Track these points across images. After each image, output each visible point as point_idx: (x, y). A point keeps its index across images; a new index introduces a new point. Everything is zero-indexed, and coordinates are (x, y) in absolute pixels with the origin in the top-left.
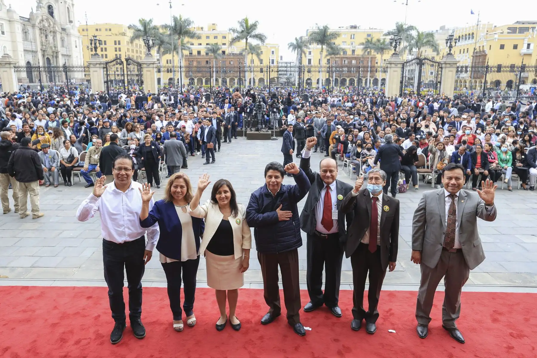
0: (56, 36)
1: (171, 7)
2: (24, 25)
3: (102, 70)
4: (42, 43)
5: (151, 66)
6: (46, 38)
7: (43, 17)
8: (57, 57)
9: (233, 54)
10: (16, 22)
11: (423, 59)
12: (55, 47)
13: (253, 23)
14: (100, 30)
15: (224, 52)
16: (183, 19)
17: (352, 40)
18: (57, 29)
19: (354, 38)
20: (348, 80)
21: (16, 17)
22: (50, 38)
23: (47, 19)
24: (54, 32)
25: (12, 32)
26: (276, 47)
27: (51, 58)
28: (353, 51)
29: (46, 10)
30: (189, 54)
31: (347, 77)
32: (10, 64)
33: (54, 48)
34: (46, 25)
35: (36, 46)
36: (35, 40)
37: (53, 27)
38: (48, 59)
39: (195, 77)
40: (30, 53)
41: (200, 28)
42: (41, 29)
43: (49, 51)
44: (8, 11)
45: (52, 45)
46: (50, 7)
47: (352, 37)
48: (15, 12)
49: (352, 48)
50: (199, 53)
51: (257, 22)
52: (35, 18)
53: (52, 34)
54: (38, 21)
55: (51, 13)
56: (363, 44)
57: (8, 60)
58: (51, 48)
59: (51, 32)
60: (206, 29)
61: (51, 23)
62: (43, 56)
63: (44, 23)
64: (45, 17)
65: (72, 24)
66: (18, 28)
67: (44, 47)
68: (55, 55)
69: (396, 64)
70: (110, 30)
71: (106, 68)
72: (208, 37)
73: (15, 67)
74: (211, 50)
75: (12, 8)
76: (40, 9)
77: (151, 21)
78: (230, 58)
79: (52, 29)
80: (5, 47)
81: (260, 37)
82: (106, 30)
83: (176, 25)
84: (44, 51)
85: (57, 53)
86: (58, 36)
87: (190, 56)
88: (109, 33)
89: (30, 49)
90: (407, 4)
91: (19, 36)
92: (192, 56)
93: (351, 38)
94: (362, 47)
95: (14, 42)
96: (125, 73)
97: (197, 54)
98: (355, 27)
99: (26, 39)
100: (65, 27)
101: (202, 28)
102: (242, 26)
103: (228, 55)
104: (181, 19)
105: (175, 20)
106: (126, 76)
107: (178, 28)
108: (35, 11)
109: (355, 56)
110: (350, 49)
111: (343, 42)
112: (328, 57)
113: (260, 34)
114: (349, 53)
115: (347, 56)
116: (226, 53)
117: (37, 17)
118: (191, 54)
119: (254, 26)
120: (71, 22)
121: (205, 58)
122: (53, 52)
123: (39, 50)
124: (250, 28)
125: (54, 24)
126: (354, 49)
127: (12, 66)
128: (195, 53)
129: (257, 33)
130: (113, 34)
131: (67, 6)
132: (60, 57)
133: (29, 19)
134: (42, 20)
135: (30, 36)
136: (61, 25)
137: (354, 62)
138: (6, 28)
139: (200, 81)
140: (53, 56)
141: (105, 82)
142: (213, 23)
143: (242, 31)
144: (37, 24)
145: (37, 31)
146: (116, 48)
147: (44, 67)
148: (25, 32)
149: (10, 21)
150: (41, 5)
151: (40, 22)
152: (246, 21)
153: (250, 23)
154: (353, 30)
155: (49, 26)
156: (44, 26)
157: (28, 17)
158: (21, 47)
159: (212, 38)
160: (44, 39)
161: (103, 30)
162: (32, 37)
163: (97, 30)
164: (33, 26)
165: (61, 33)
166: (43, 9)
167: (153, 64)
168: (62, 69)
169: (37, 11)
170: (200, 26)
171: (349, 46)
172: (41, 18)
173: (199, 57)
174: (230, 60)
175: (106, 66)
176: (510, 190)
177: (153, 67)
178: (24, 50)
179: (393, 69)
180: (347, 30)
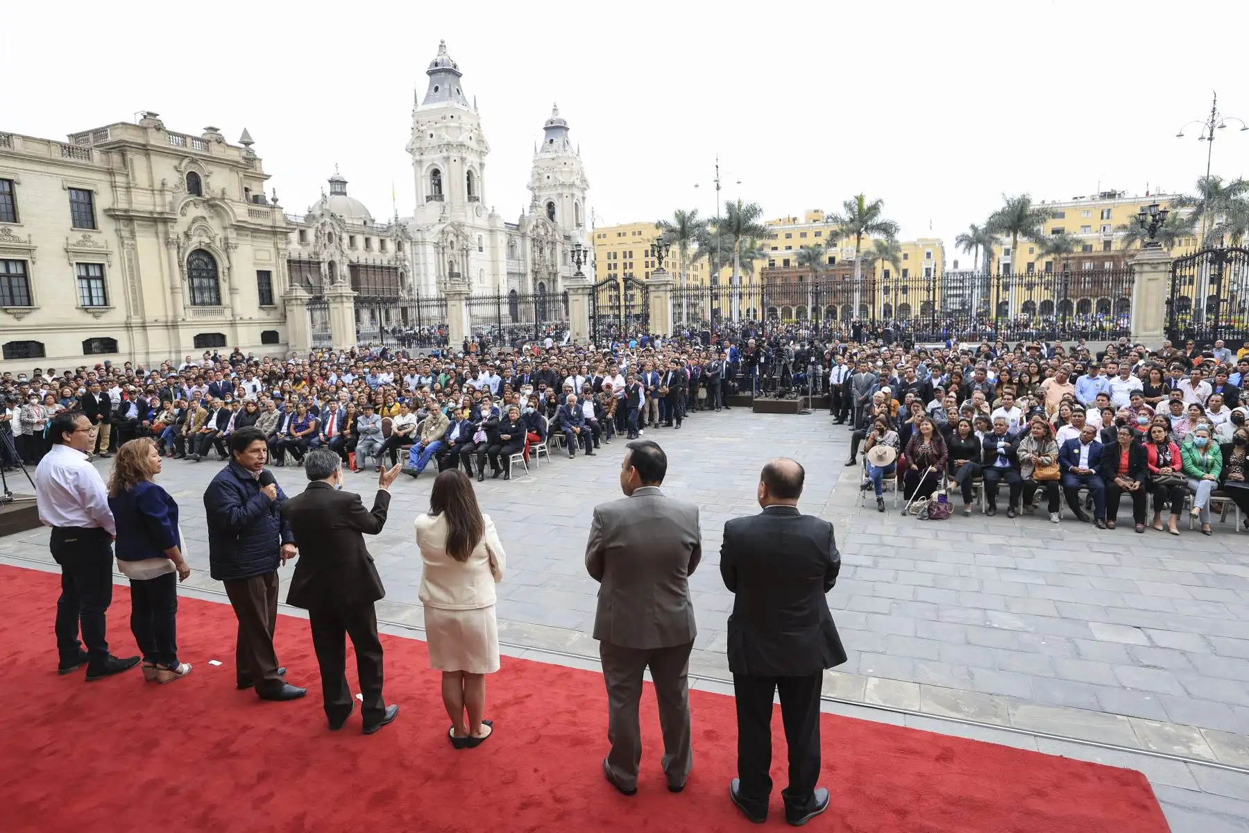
0: (555, 249)
1: (718, 188)
2: (510, 235)
3: (586, 298)
4: (534, 260)
5: (663, 288)
6: (541, 252)
7: (539, 220)
8: (555, 281)
9: (849, 261)
10: (499, 233)
11: (1228, 251)
12: (553, 266)
13: (873, 204)
14: (625, 234)
15: (832, 260)
16: (743, 207)
17: (1105, 222)
18: (557, 237)
19: (1108, 218)
20: (1094, 302)
21: (500, 224)
22: (547, 252)
23: (544, 224)
24: (552, 243)
25: (494, 248)
26: (935, 244)
27: (545, 282)
28: (1107, 244)
29: (544, 211)
30: (768, 266)
31: (1091, 296)
32: (460, 294)
33: (551, 268)
34: (542, 233)
35: (525, 266)
36: (524, 255)
37: (552, 235)
38: (541, 284)
39: (779, 306)
40: (517, 277)
41: (791, 220)
42: (533, 240)
43: (544, 273)
44: (490, 216)
45: (548, 263)
46: (551, 206)
47: (1105, 214)
48: (499, 217)
49: (1103, 238)
50: (786, 262)
51: (880, 201)
52: (527, 223)
53: (550, 245)
54: (531, 227)
55: (551, 214)
56: (1124, 227)
57: (458, 289)
58: (547, 267)
59: (547, 243)
60: (801, 220)
61: (550, 230)
62: (535, 280)
63: (539, 230)
64: (540, 221)
65: (581, 228)
66: (502, 239)
67: (537, 266)
68: (552, 277)
69: (1154, 266)
70: (640, 233)
71: (593, 294)
72: (803, 235)
73: (467, 299)
74: (804, 257)
75: (496, 212)
76: (534, 210)
77: (693, 213)
78: (843, 270)
79: (550, 239)
80: (481, 270)
81: (886, 229)
82: (634, 234)
83: (730, 218)
84: (535, 273)
85: (555, 274)
86: (559, 248)
87: (770, 269)
88: (637, 238)
89: (516, 271)
90: (1210, 139)
91: (503, 252)
92: (774, 269)
93: (1102, 218)
94: (1122, 234)
95: (494, 261)
96: (622, 303)
97: (782, 265)
98: (1111, 195)
99: (511, 255)
100: (571, 233)
101: (794, 219)
102: (851, 209)
103: (839, 264)
104: (740, 206)
105: (730, 207)
106: (623, 309)
107: (735, 223)
108: (527, 214)
109: (1112, 253)
110: (1099, 239)
111: (1082, 227)
112: (1049, 258)
113: (885, 223)
114: (1098, 248)
115: (1092, 254)
116: (837, 260)
117: (530, 221)
118: (772, 264)
119: (874, 209)
120: (579, 225)
121: (797, 272)
122: (550, 274)
123: (529, 271)
124: (867, 214)
125: (554, 230)
126: (1108, 238)
127: (463, 297)
128: (779, 263)
129: (879, 222)
130: (644, 240)
131: (575, 201)
132: (559, 280)
133: (518, 226)
134: (537, 227)
135: (518, 251)
136: (564, 231)
137: (1107, 265)
138: (486, 242)
139: (787, 312)
140: (548, 279)
141: (590, 318)
142: (816, 208)
143: (852, 221)
144: (528, 232)
145: (529, 243)
146: (647, 262)
147: (535, 296)
148: (511, 246)
149: (491, 231)
150: (537, 203)
151: (533, 230)
152: (860, 199)
153: (867, 204)
154: (1108, 201)
155: (546, 234)
156: (538, 235)
157: (517, 223)
158: (503, 268)
159: (811, 234)
160: (537, 254)
161: (629, 234)
162: (520, 253)
163: (620, 235)
164: (523, 236)
165: (563, 244)
166: (539, 209)
167: (666, 285)
168: (560, 298)
169: (530, 212)
170: (792, 216)
171: (1097, 234)
172: (535, 223)
173: (787, 270)
174: (844, 273)
175: (593, 292)
176: (1204, 532)
177: (666, 291)
178: (508, 273)
179: (1146, 276)
180: (1094, 203)
